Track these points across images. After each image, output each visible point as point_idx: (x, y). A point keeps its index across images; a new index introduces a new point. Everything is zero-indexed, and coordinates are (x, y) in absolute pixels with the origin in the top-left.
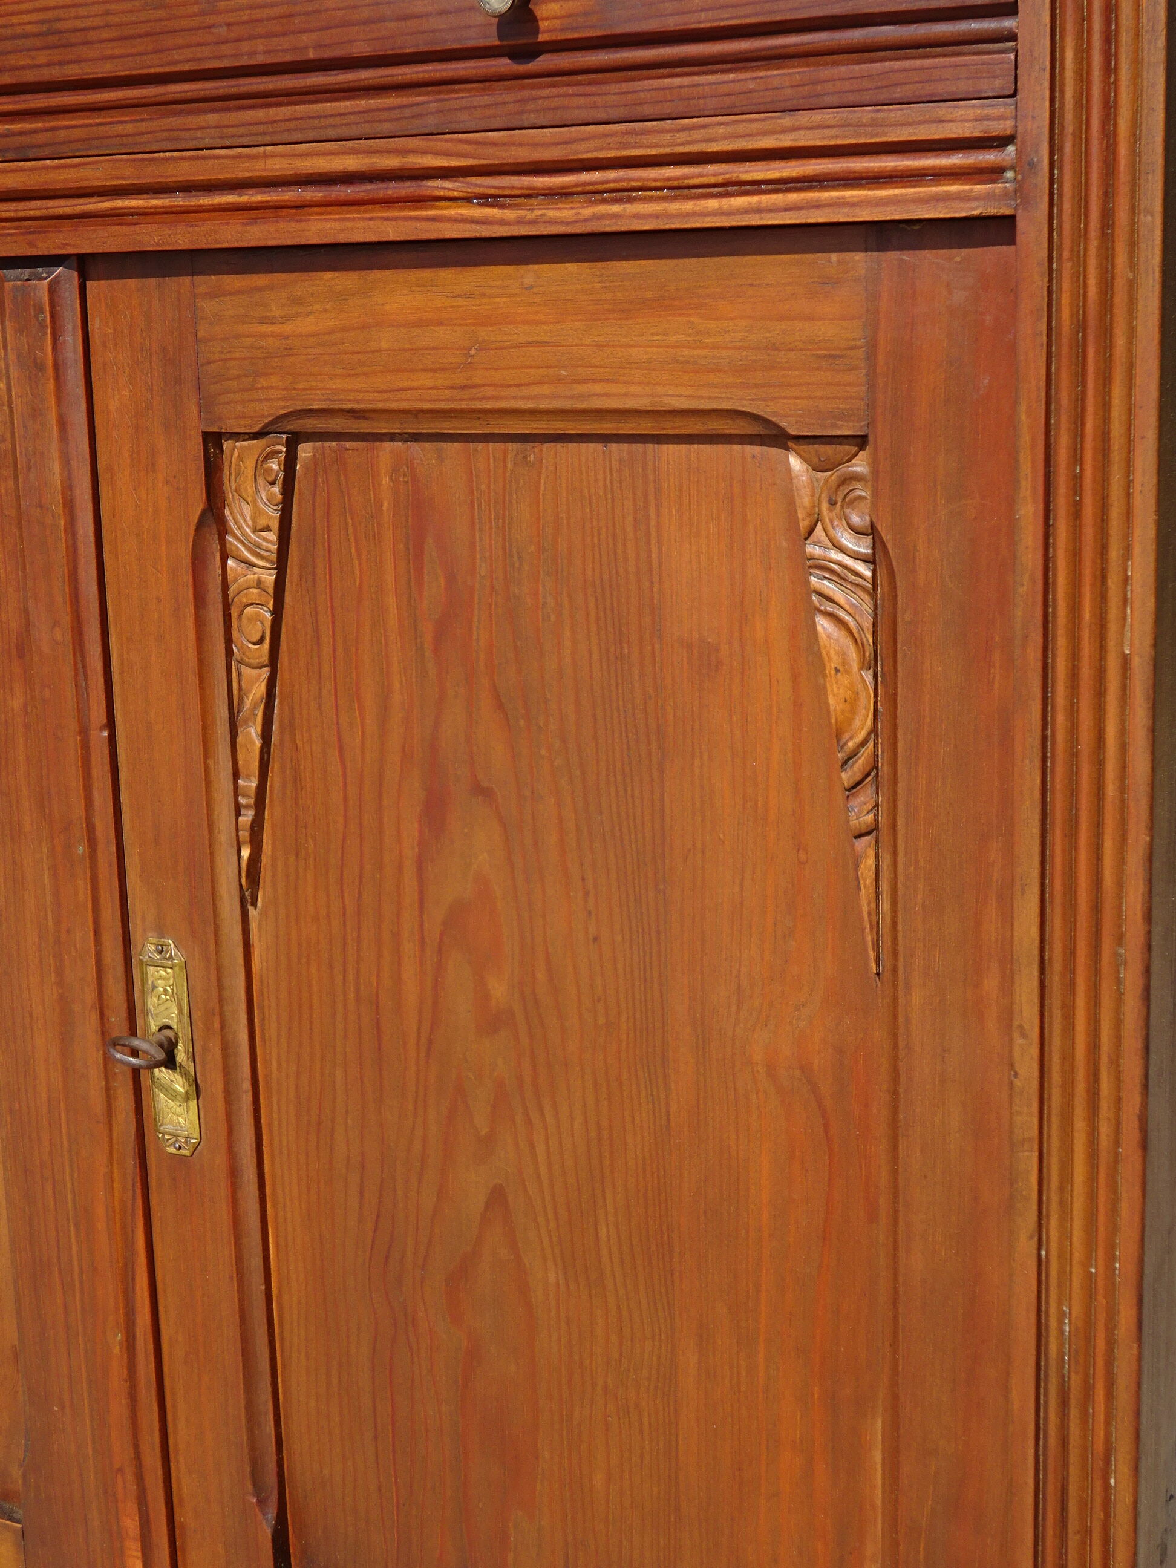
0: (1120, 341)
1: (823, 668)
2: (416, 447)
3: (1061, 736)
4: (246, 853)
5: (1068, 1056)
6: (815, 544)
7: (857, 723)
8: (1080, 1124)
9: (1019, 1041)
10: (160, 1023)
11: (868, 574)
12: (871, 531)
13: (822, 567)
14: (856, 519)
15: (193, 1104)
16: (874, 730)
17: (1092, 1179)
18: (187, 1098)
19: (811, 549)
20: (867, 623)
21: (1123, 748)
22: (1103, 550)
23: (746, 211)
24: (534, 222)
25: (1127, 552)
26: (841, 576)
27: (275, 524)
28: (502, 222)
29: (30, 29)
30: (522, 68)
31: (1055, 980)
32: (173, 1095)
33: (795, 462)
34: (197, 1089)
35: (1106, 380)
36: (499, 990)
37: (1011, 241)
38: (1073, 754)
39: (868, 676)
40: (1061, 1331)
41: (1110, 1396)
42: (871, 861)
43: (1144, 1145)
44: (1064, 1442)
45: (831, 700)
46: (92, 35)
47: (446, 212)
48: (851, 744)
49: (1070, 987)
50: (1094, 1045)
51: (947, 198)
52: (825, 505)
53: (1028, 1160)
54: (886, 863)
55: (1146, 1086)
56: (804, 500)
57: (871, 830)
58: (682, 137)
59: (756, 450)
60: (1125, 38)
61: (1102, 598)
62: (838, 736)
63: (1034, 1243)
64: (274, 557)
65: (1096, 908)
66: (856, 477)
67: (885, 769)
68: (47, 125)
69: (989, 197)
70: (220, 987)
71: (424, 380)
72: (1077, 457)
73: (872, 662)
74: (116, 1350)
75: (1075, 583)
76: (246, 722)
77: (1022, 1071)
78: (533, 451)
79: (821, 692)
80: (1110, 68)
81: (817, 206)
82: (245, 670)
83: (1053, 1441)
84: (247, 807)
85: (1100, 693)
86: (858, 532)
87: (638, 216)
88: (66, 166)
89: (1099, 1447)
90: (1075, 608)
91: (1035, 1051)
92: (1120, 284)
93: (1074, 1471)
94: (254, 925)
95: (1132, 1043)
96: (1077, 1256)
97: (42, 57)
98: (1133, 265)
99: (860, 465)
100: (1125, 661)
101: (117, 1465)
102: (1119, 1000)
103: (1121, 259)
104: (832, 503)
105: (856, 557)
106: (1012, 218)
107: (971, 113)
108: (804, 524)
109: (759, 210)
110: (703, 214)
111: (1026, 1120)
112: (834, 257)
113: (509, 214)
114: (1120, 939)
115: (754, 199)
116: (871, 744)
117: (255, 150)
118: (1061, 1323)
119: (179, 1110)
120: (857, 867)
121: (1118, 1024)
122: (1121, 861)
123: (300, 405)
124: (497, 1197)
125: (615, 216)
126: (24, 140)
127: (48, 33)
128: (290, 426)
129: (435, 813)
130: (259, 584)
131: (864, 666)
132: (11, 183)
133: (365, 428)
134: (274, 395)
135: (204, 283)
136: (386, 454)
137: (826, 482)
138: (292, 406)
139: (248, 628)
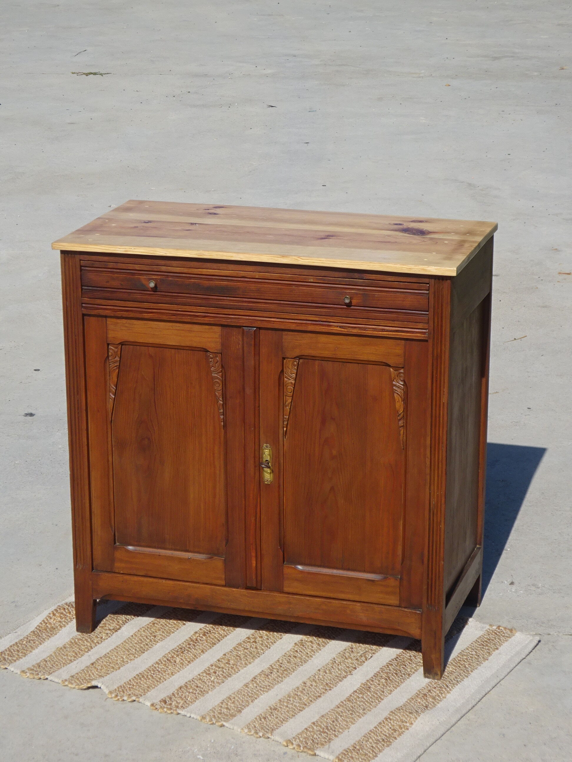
0: (443, 358)
1: (395, 402)
2: (322, 362)
3: (434, 414)
4: (285, 429)
5: (435, 461)
7: (401, 410)
8: (436, 472)
9: (427, 459)
10: (266, 460)
11: (403, 387)
12: (404, 381)
13: (395, 386)
14: (401, 379)
15: (272, 474)
16: (403, 411)
17: (438, 480)
18: (270, 473)
19: (394, 383)
20: (403, 395)
21: (443, 416)
22: (440, 387)
23: (386, 334)
24: (350, 332)
25: (444, 388)
26: (398, 387)
27: (295, 373)
28: (344, 331)
29: (254, 289)
30: (348, 308)
31: (433, 450)
32: (267, 473)
33: (391, 369)
34: (273, 471)
35: (441, 363)
36: (334, 452)
37: (428, 342)
38: (436, 416)
39: (403, 402)
40: (433, 503)
41: (441, 513)
42: (402, 431)
43: (446, 474)
44: (433, 520)
45: (397, 406)
46: (267, 292)
47: (334, 328)
48: (400, 413)
49: (435, 450)
50: (438, 459)
51: (417, 336)
52: (396, 377)
53: (428, 477)
54: (405, 431)
55: (446, 465)
56: (393, 376)
57: (403, 426)
58: (376, 322)
59: (385, 367)
60: (444, 318)
61: (440, 393)
62: (397, 412)
63: (429, 490)
64: (295, 378)
65: (439, 439)
66: (401, 373)
67: (405, 417)
68: (256, 305)
69: (424, 337)
70: (279, 452)
71: (327, 352)
72: (437, 373)
73: (403, 400)
74: (253, 521)
75: (436, 391)
76: (286, 406)
77: (427, 463)
78: (345, 364)
79: (395, 405)
80: (442, 321)
81: (398, 335)
82: (287, 397)
83: (432, 521)
84: (286, 421)
85: (440, 407)
86: (402, 381)
87: (368, 333)
88: (260, 313)
89: (439, 521)
90: (436, 394)
91: (429, 460)
92: (443, 351)
93: (435, 525)
94: (285, 442)
95: (444, 459)
96: (436, 491)
97: (256, 294)
98: (445, 347)
99: (402, 371)
100: (444, 403)
101: (251, 543)
102: (442, 452)
103: (443, 347)
104: (397, 376)
105: (401, 384)
106: (428, 340)
107: (422, 325)
108: (393, 379)
109: (388, 334)
110: (379, 334)
111: (428, 471)
112: (399, 341)
113: (346, 330)
114: (443, 443)
115: (387, 333)
116: (403, 413)
117: (298, 315)
118: (433, 502)
119: (268, 476)
120: (400, 432)
121: (442, 456)
122: (443, 431)
123: (302, 354)
124: (332, 488)
125: (364, 333)
126: (251, 307)
127: (258, 291)
128: (300, 357)
129: (323, 422)
130: (291, 383)
131: (402, 401)
132: (247, 314)
133: (314, 358)
134: (297, 353)
135: (284, 333)
136: (317, 362)
137: (396, 373)
138: (300, 354)
139: (288, 390)
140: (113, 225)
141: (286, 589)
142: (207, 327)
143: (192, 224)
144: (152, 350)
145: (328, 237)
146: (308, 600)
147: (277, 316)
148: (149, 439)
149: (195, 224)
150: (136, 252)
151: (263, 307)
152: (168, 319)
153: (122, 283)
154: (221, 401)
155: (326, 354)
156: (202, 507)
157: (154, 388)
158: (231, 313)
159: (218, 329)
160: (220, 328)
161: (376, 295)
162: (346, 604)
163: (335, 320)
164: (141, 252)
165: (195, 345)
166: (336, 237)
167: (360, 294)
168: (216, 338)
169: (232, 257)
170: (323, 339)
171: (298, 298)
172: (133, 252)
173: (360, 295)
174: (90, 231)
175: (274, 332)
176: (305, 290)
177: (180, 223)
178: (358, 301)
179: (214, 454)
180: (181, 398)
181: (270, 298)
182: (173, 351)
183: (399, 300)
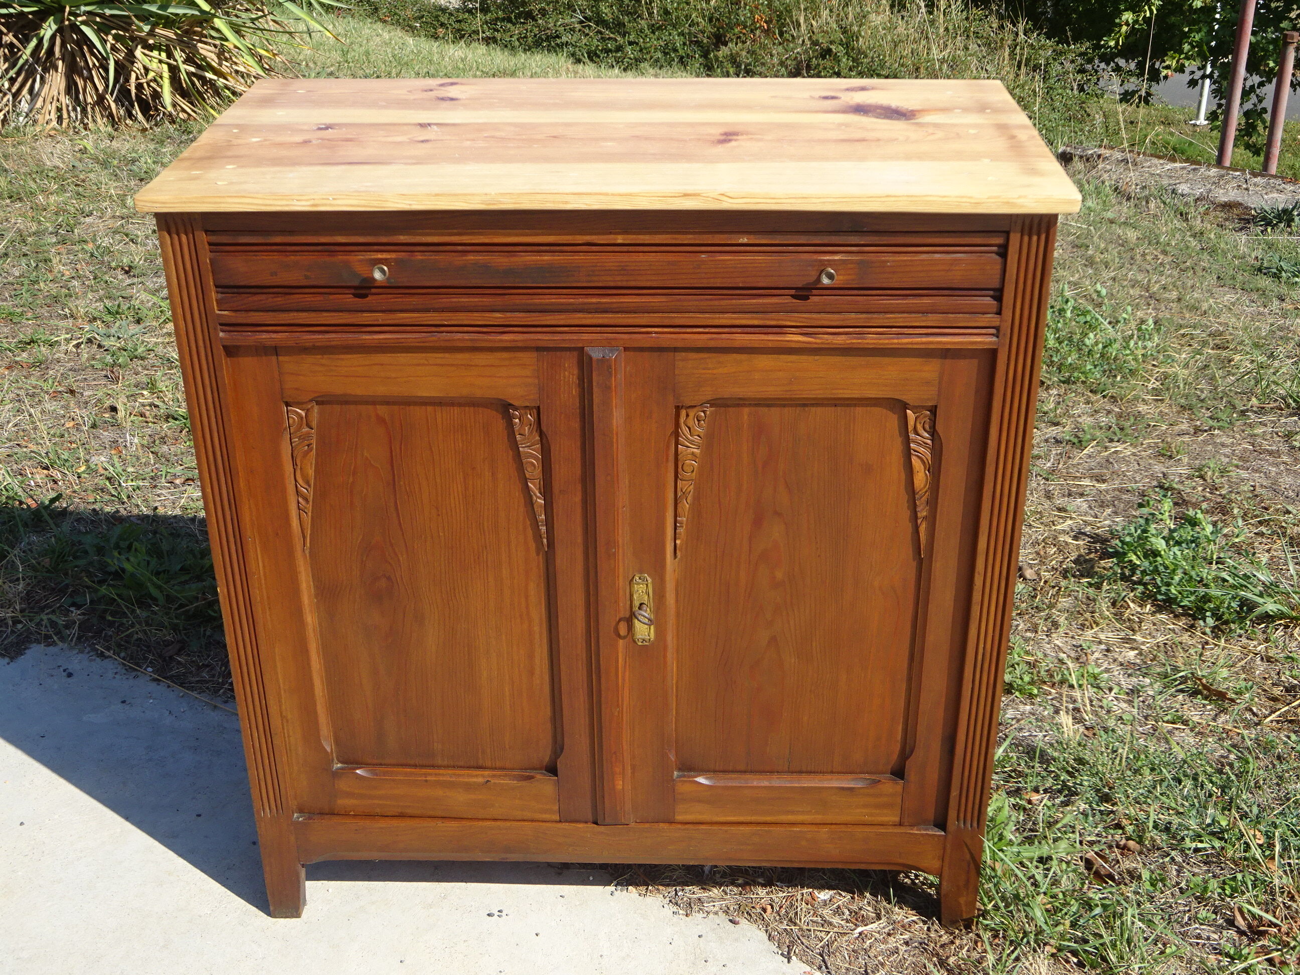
1: (914, 473)
2: (759, 408)
4: (678, 542)
7: (923, 487)
8: (993, 597)
9: (977, 576)
10: (639, 603)
11: (930, 443)
12: (933, 431)
13: (914, 442)
14: (927, 428)
16: (930, 489)
17: (995, 611)
18: (649, 626)
19: (911, 437)
20: (930, 459)
23: (907, 343)
24: (828, 344)
26: (921, 444)
27: (702, 434)
28: (816, 343)
29: (613, 268)
31: (990, 558)
33: (908, 411)
36: (779, 575)
37: (996, 352)
42: (924, 525)
44: (980, 681)
45: (916, 481)
46: (643, 272)
47: (793, 339)
49: (994, 558)
51: (975, 342)
52: (918, 424)
53: (977, 608)
54: (929, 526)
56: (911, 423)
58: (887, 320)
62: (916, 491)
63: (976, 630)
64: (700, 444)
65: (1004, 537)
66: (927, 415)
67: (932, 499)
73: (931, 468)
76: (681, 499)
77: (977, 583)
78: (807, 408)
79: (910, 477)
81: (932, 342)
82: (684, 481)
83: (977, 682)
84: (680, 527)
86: (928, 431)
87: (868, 344)
91: (982, 578)
96: (989, 632)
97: (618, 278)
104: (920, 423)
105: (926, 438)
106: (996, 349)
108: (909, 430)
109: (911, 343)
110: (893, 344)
111: (977, 597)
113: (819, 341)
116: (928, 493)
117: (713, 316)
119: (645, 630)
120: (918, 528)
123: (718, 396)
124: (773, 640)
125: (861, 344)
126: (607, 306)
127: (622, 270)
128: (713, 403)
129: (758, 522)
130: (693, 454)
131: (927, 471)
132: (600, 322)
133: (740, 403)
134: (708, 393)
135: (680, 355)
136: (746, 410)
137: (917, 418)
138: (715, 397)
139: (685, 468)
140: (254, 140)
141: (679, 818)
142: (505, 355)
143: (422, 126)
144: (382, 410)
145: (728, 137)
146: (726, 831)
147: (667, 322)
148: (389, 578)
149: (429, 125)
150: (338, 205)
151: (634, 305)
152: (422, 344)
153: (309, 274)
154: (540, 498)
155: (771, 391)
156: (507, 694)
157: (394, 481)
158: (562, 323)
159: (529, 358)
160: (535, 354)
161: (888, 261)
162: (800, 832)
163: (796, 321)
164: (352, 206)
165: (479, 393)
166: (745, 137)
167: (851, 262)
168: (527, 377)
169: (566, 203)
170: (764, 362)
171: (712, 280)
172: (331, 205)
173: (852, 266)
174: (209, 158)
175: (656, 354)
176: (729, 263)
177: (395, 125)
178: (846, 277)
179: (527, 597)
180: (452, 497)
181: (648, 284)
182: (430, 409)
183: (939, 271)
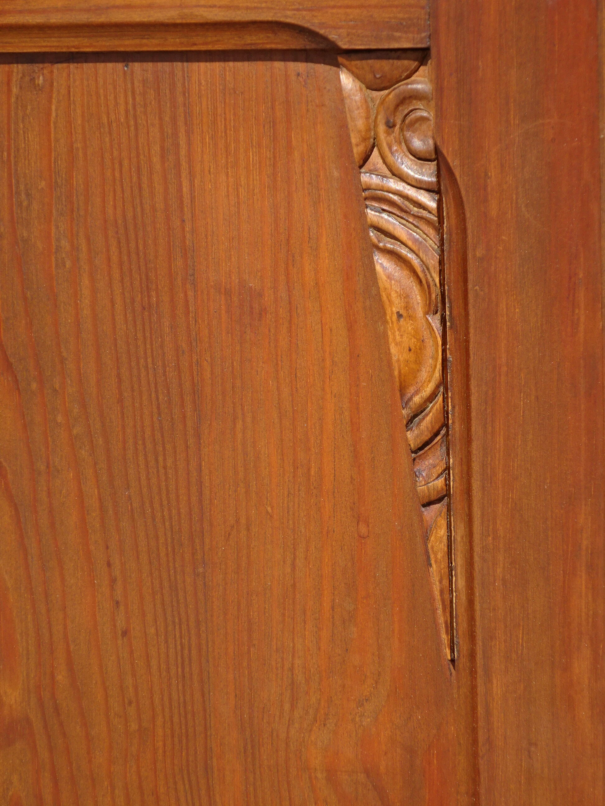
6: (371, 172)
7: (424, 374)
11: (433, 205)
14: (417, 144)
16: (443, 382)
39: (435, 322)
42: (442, 532)
45: (394, 350)
48: (416, 399)
52: (382, 128)
54: (459, 533)
57: (442, 497)
59: (301, 66)
62: (402, 390)
66: (416, 96)
67: (456, 426)
78: (43, 73)
79: (380, 341)
99: (421, 82)
104: (390, 126)
105: (418, 186)
108: (358, 151)
116: (440, 398)
120: (426, 538)
131: (430, 309)
137: (383, 102)
